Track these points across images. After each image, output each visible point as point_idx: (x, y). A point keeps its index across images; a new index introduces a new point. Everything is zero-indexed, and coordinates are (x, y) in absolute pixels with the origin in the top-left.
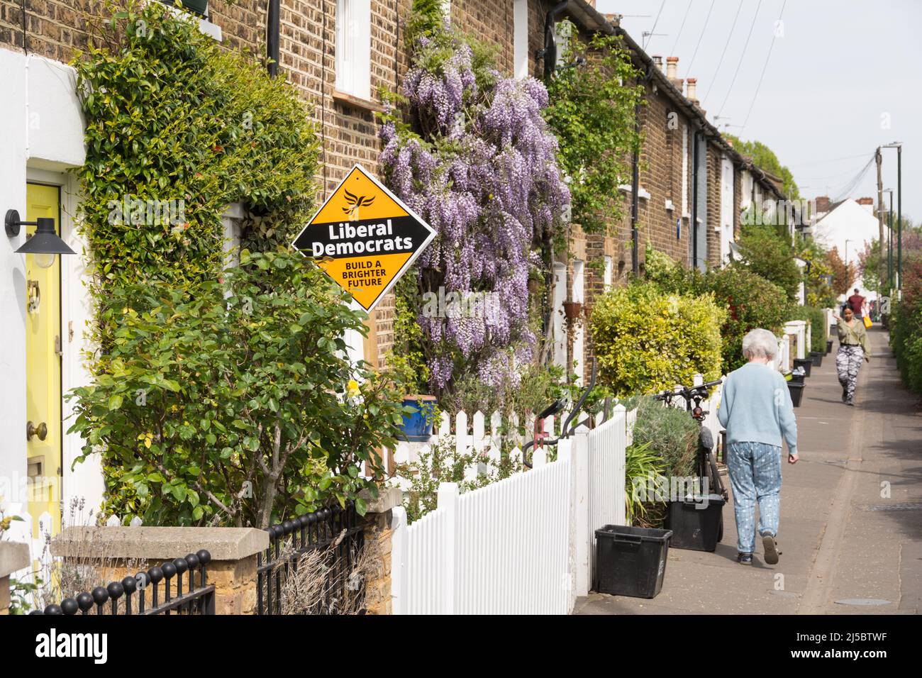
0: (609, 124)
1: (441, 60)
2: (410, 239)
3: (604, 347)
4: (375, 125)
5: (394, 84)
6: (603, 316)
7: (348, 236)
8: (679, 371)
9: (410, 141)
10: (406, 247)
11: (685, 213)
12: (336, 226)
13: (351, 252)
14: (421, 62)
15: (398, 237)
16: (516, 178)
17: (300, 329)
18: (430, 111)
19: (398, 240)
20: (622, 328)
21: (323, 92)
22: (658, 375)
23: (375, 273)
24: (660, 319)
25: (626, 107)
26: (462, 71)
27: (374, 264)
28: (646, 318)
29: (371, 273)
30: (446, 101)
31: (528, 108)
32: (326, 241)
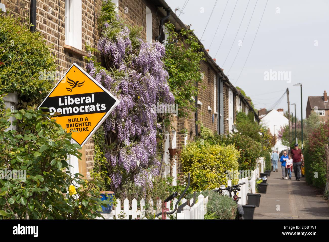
0: (188, 69)
1: (115, 33)
2: (105, 105)
3: (187, 168)
4: (84, 63)
5: (93, 44)
6: (186, 155)
7: (69, 103)
8: (220, 179)
9: (101, 70)
10: (102, 109)
11: (216, 112)
12: (63, 98)
13: (71, 112)
14: (105, 34)
15: (98, 104)
16: (151, 88)
17: (40, 154)
18: (110, 57)
19: (98, 105)
20: (195, 160)
21: (59, 44)
22: (211, 181)
23: (85, 124)
24: (212, 156)
25: (196, 62)
26: (125, 39)
27: (84, 119)
28: (206, 155)
29: (82, 124)
30: (118, 52)
31: (156, 56)
32: (57, 106)
